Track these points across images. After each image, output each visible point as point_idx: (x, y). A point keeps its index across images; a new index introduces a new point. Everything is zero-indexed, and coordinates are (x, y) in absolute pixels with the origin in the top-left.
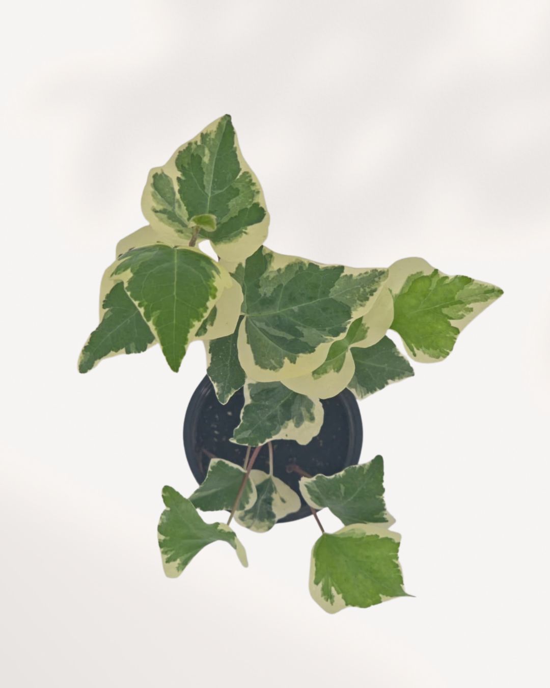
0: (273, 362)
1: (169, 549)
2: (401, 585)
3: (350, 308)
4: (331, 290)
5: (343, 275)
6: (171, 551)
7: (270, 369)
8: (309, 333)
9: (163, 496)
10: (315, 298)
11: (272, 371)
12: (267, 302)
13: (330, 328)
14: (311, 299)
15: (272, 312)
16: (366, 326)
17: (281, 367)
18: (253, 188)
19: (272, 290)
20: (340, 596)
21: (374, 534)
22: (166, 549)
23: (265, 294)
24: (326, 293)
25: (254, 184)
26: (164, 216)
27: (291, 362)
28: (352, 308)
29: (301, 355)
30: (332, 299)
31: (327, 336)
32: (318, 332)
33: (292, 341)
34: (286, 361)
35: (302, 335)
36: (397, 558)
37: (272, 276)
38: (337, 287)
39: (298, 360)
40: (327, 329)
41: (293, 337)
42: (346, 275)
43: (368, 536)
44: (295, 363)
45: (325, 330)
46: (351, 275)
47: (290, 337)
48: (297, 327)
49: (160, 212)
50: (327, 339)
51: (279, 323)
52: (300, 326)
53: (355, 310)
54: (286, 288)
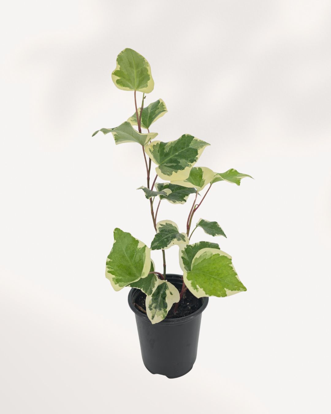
0: (168, 173)
1: (111, 267)
2: (236, 276)
3: (197, 150)
4: (190, 144)
5: (194, 139)
6: (112, 268)
7: (167, 175)
8: (182, 161)
9: (114, 232)
10: (184, 148)
11: (168, 176)
12: (167, 155)
13: (190, 159)
14: (183, 148)
15: (168, 158)
16: (204, 180)
17: (171, 175)
18: (164, 107)
19: (169, 149)
20: (202, 289)
21: (217, 253)
22: (110, 266)
23: (166, 151)
24: (188, 145)
25: (164, 106)
26: (135, 121)
27: (175, 172)
28: (198, 149)
29: (179, 170)
30: (190, 148)
31: (189, 163)
32: (186, 161)
33: (175, 166)
34: (174, 172)
35: (179, 162)
36: (231, 263)
37: (169, 145)
38: (192, 143)
39: (178, 172)
40: (189, 159)
41: (176, 164)
42: (195, 139)
43: (214, 255)
44: (177, 173)
45: (188, 160)
46: (197, 140)
47: (175, 164)
48: (178, 160)
49: (133, 120)
50: (189, 164)
51: (171, 161)
52: (179, 159)
53: (199, 150)
54: (174, 147)
